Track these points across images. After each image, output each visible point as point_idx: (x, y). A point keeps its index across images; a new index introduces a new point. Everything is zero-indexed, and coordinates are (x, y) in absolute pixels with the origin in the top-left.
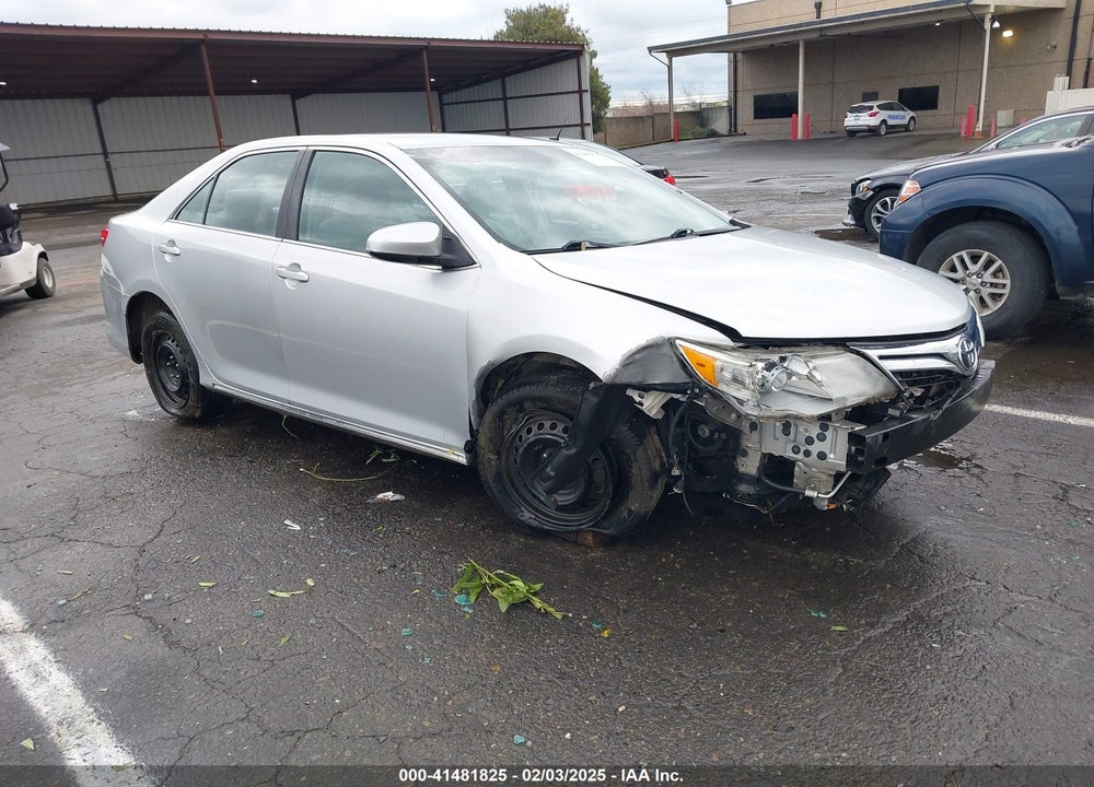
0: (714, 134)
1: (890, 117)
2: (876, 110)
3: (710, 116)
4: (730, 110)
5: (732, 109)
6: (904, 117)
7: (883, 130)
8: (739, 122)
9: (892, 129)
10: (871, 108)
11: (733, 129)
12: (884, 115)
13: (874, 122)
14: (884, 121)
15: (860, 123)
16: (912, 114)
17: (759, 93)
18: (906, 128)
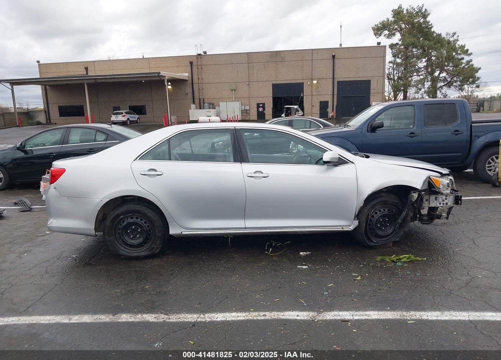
0: (39, 123)
1: (130, 117)
2: (124, 114)
3: (35, 114)
4: (46, 112)
5: (47, 111)
6: (135, 117)
7: (129, 123)
8: (51, 118)
9: (132, 122)
10: (122, 113)
11: (49, 122)
12: (128, 116)
13: (124, 119)
14: (128, 119)
15: (118, 119)
16: (138, 116)
17: (60, 105)
18: (137, 122)
